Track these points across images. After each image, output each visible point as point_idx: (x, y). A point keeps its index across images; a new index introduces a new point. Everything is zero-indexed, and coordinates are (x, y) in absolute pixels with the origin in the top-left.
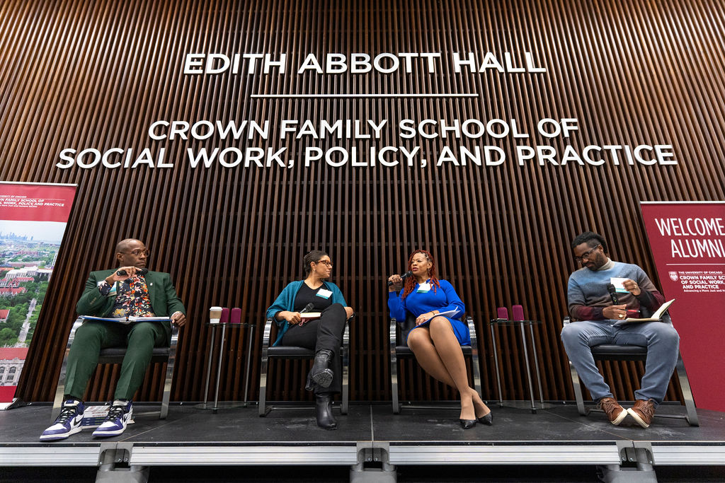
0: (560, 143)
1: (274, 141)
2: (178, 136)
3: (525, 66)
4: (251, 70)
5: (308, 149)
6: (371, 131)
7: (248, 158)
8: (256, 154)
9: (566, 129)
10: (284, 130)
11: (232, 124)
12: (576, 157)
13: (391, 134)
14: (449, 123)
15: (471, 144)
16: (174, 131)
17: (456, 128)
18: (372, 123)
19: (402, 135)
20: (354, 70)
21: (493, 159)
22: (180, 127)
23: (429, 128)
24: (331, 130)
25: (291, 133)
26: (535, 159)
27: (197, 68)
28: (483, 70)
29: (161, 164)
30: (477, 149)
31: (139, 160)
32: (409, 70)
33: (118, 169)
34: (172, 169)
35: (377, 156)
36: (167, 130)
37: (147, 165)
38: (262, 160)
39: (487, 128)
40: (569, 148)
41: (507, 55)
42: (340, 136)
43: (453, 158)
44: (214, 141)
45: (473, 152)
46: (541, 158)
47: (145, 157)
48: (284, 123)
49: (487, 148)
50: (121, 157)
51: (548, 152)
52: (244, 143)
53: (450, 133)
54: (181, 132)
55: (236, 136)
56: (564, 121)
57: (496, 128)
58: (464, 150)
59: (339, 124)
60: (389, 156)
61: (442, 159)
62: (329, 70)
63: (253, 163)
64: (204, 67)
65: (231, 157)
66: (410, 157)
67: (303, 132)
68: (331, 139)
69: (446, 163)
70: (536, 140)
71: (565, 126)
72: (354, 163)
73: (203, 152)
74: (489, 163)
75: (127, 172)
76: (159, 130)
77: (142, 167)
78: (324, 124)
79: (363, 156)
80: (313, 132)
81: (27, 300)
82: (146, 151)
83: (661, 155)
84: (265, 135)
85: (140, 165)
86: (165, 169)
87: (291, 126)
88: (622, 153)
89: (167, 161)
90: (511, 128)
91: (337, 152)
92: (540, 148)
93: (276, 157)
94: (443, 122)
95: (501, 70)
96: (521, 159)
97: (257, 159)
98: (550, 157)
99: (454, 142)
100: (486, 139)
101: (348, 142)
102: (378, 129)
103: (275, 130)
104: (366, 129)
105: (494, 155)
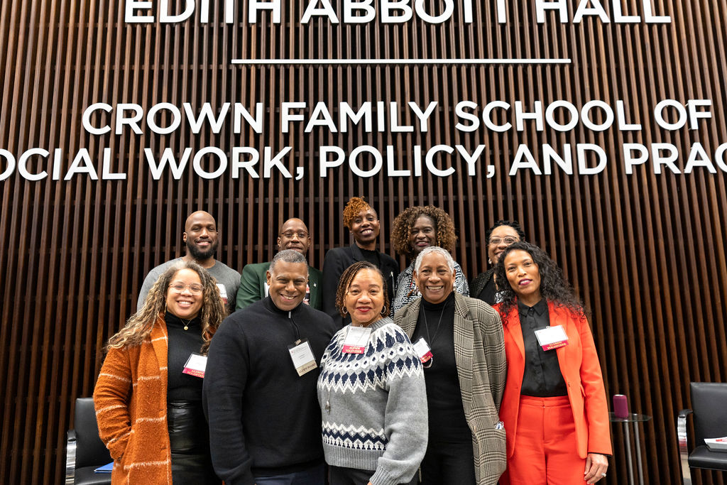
0: (684, 138)
1: (271, 136)
2: (127, 128)
3: (640, 13)
4: (229, 17)
5: (323, 150)
6: (414, 120)
7: (236, 165)
8: (246, 157)
9: (695, 116)
10: (286, 118)
11: (207, 109)
12: (706, 162)
13: (444, 126)
14: (528, 108)
15: (558, 140)
16: (121, 121)
17: (537, 115)
18: (414, 106)
19: (459, 126)
20: (386, 18)
21: (589, 165)
22: (129, 114)
23: (498, 115)
24: (356, 119)
25: (296, 123)
26: (648, 163)
27: (144, 12)
28: (578, 19)
29: (107, 175)
30: (567, 148)
31: (74, 168)
32: (469, 19)
33: (43, 181)
34: (125, 182)
35: (424, 160)
36: (110, 118)
37: (85, 175)
38: (257, 168)
39: (580, 115)
40: (697, 147)
42: (369, 128)
43: (532, 164)
44: (182, 139)
45: (561, 154)
46: (657, 161)
47: (83, 163)
48: (285, 106)
49: (582, 147)
50: (46, 164)
51: (666, 153)
52: (227, 139)
53: (529, 123)
54: (132, 122)
55: (216, 127)
56: (692, 103)
57: (596, 114)
58: (548, 151)
59: (366, 108)
60: (441, 160)
61: (517, 164)
62: (349, 19)
63: (243, 171)
64: (155, 11)
65: (210, 162)
66: (471, 161)
67: (313, 121)
68: (355, 135)
69: (522, 171)
70: (651, 133)
71: (693, 111)
72: (392, 172)
73: (168, 154)
74: (584, 170)
75: (58, 187)
76: (98, 118)
77: (79, 179)
78: (345, 108)
79: (404, 161)
80: (328, 121)
82: (83, 152)
84: (258, 126)
85: (75, 175)
86: (114, 182)
87: (296, 112)
89: (115, 169)
90: (618, 115)
91: (366, 154)
92: (656, 147)
93: (277, 161)
94: (519, 105)
95: (605, 19)
96: (629, 164)
97: (249, 166)
98: (669, 162)
99: (536, 139)
100: (581, 133)
101: (381, 139)
102: (424, 118)
103: (272, 119)
104: (407, 117)
105: (591, 158)
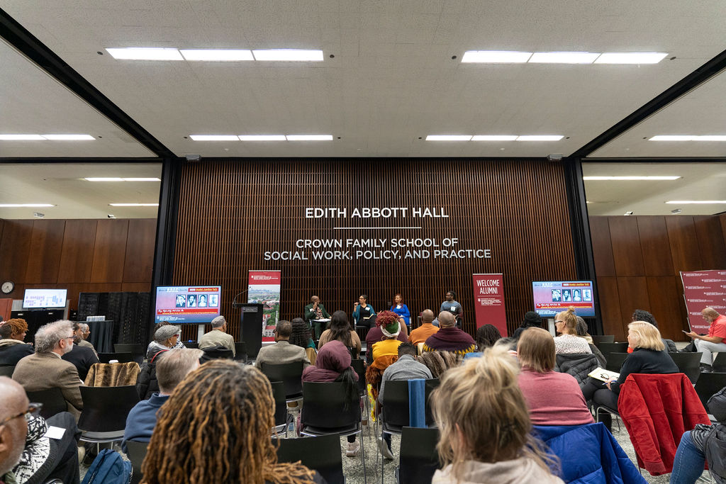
0: (450, 249)
1: (344, 248)
2: (307, 246)
3: (441, 215)
4: (333, 216)
5: (357, 252)
6: (381, 244)
7: (335, 256)
8: (338, 254)
9: (453, 242)
10: (348, 243)
11: (327, 241)
12: (455, 255)
13: (388, 245)
14: (410, 241)
15: (417, 249)
16: (306, 244)
17: (412, 243)
18: (381, 240)
19: (392, 246)
20: (373, 216)
21: (425, 256)
22: (308, 242)
23: (403, 243)
24: (366, 244)
25: (350, 245)
26: (441, 255)
27: (311, 215)
28: (424, 216)
29: (303, 258)
30: (420, 251)
31: (295, 257)
32: (395, 216)
33: (287, 260)
34: (308, 260)
35: (383, 254)
36: (303, 243)
37: (298, 258)
38: (341, 256)
39: (423, 242)
40: (453, 251)
41: (434, 209)
42: (369, 246)
43: (410, 255)
44: (322, 249)
45: (418, 253)
46: (443, 255)
47: (297, 255)
48: (348, 240)
49: (423, 251)
50: (288, 255)
51: (445, 253)
52: (333, 249)
53: (410, 245)
54: (309, 244)
55: (330, 246)
56: (453, 239)
57: (428, 243)
58: (415, 252)
59: (368, 240)
60: (387, 254)
61: (407, 256)
62: (364, 216)
63: (337, 257)
64: (313, 215)
65: (329, 255)
66: (395, 255)
67: (355, 244)
68: (365, 248)
70: (442, 247)
71: (453, 241)
72: (375, 258)
73: (318, 253)
74: (424, 257)
75: (291, 261)
76: (300, 243)
77: (296, 259)
78: (363, 241)
79: (378, 255)
80: (359, 244)
81: (275, 311)
82: (297, 252)
83: (486, 254)
84: (341, 246)
86: (305, 260)
87: (350, 242)
88: (472, 253)
89: (305, 257)
90: (433, 242)
91: (368, 253)
92: (442, 251)
93: (346, 255)
94: (408, 240)
95: (431, 216)
96: (435, 255)
97: (338, 256)
98: (446, 255)
99: (411, 248)
100: (424, 248)
101: (372, 249)
102: (383, 243)
103: (344, 243)
104: (379, 243)
105: (426, 254)
